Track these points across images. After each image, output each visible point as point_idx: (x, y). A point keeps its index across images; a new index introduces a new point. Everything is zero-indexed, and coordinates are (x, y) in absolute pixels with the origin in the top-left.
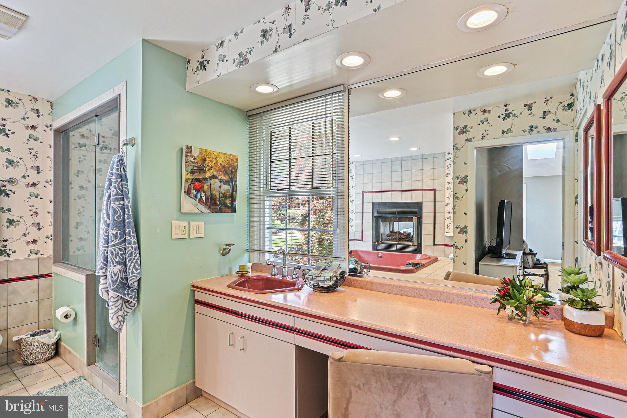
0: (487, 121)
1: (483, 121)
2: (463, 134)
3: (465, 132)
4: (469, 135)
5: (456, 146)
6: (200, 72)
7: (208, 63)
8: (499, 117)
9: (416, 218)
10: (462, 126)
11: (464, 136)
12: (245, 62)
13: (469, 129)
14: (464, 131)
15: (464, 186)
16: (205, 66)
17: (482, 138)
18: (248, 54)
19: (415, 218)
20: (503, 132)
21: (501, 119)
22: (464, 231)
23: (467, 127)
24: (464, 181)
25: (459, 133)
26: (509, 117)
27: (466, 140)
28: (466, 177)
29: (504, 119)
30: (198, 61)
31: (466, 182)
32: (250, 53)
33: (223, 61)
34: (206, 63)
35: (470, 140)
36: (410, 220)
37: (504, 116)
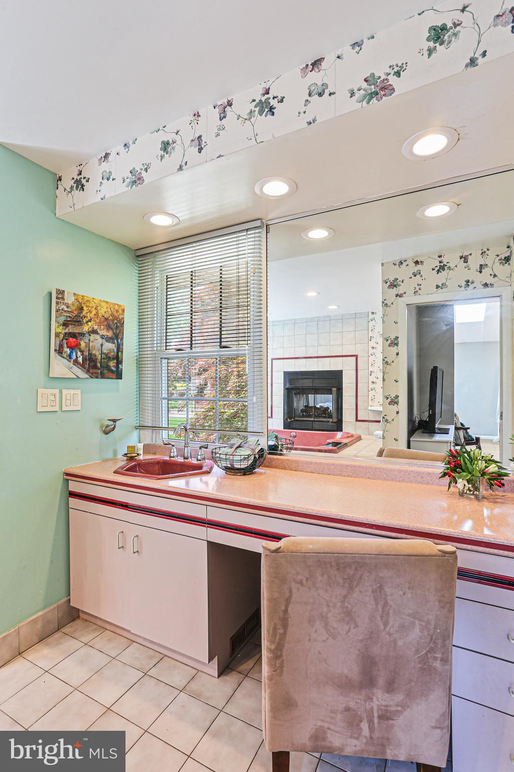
0: (420, 274)
1: (415, 274)
2: (393, 289)
3: (395, 286)
4: (400, 290)
5: (385, 302)
6: (76, 193)
7: (88, 181)
8: (433, 269)
9: (335, 389)
10: (392, 279)
11: (394, 291)
12: (138, 182)
13: (400, 283)
14: (393, 285)
15: (394, 350)
16: (83, 186)
17: (415, 293)
18: (143, 172)
20: (438, 287)
21: (435, 272)
22: (395, 401)
23: (398, 281)
24: (394, 343)
25: (390, 287)
26: (444, 270)
27: (397, 296)
28: (397, 338)
29: (438, 271)
30: (73, 179)
31: (397, 344)
32: (146, 170)
33: (108, 179)
34: (84, 181)
35: (401, 296)
36: (329, 392)
37: (438, 268)
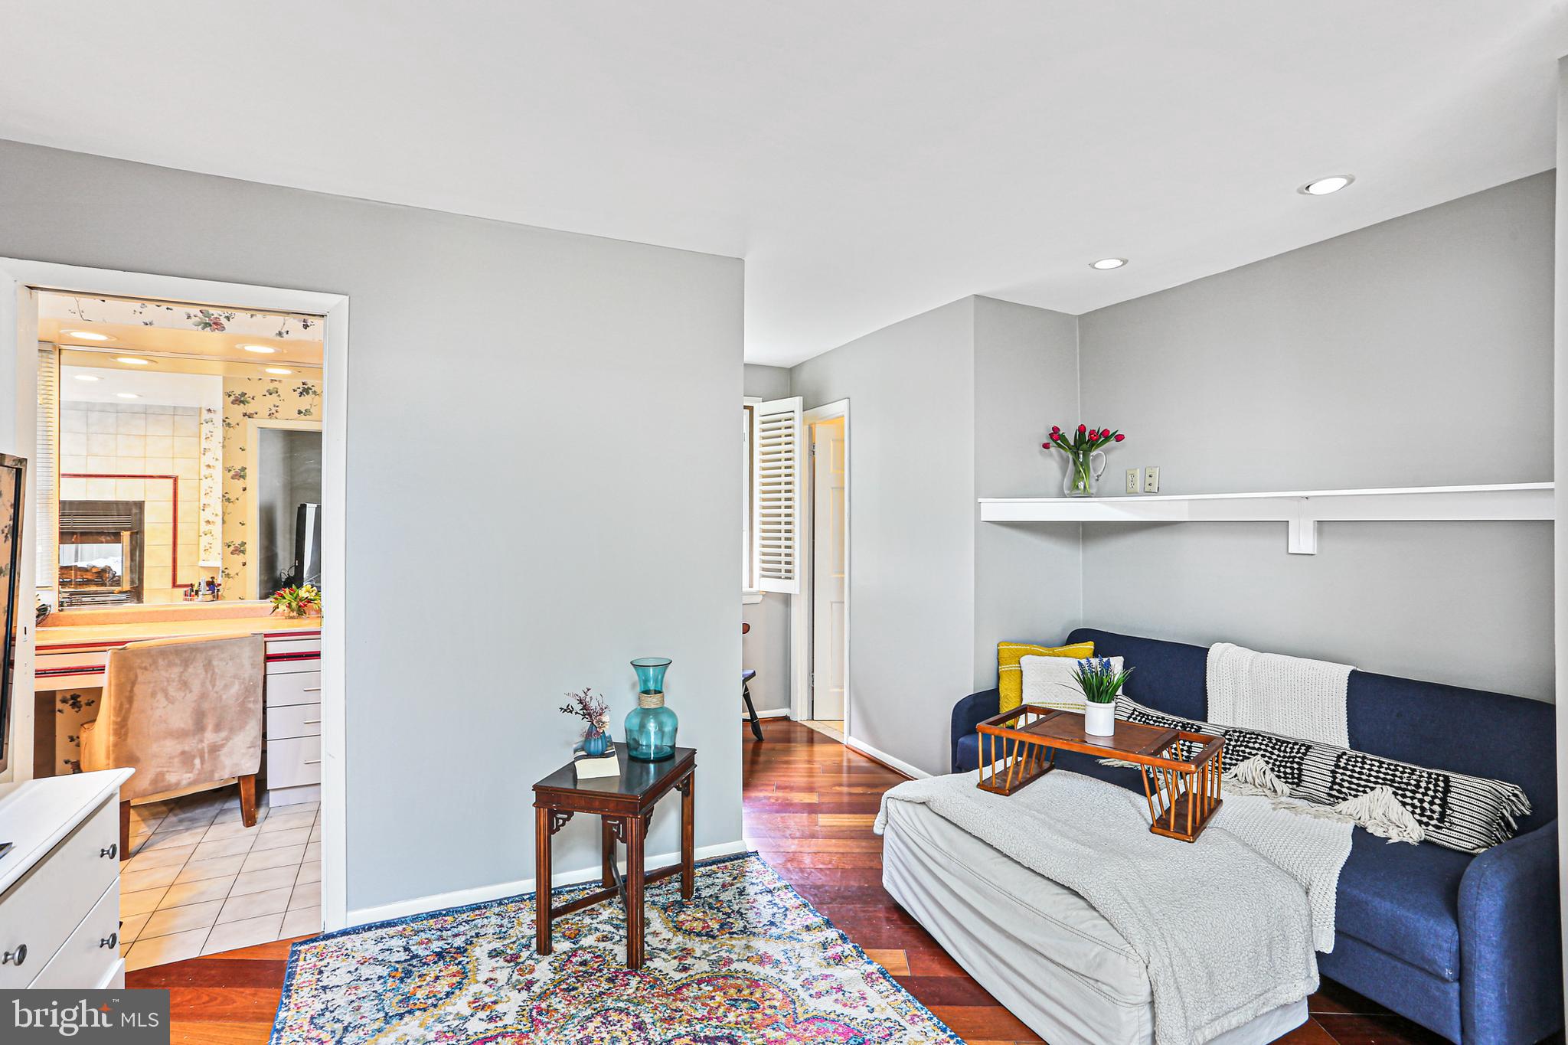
0: (277, 392)
1: (271, 392)
3: (243, 402)
4: (249, 408)
8: (294, 391)
9: (129, 533)
10: (238, 392)
11: (241, 408)
13: (250, 400)
14: (240, 400)
15: (240, 483)
17: (270, 415)
19: (126, 535)
20: (300, 412)
21: (297, 394)
22: (240, 550)
23: (246, 396)
24: (240, 475)
25: (233, 403)
26: (308, 393)
27: (245, 415)
28: (244, 469)
29: (301, 394)
31: (244, 477)
35: (250, 416)
36: (116, 537)
37: (300, 390)
